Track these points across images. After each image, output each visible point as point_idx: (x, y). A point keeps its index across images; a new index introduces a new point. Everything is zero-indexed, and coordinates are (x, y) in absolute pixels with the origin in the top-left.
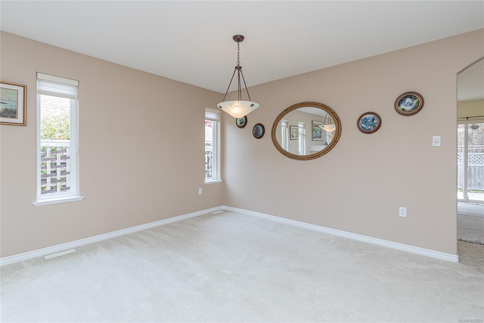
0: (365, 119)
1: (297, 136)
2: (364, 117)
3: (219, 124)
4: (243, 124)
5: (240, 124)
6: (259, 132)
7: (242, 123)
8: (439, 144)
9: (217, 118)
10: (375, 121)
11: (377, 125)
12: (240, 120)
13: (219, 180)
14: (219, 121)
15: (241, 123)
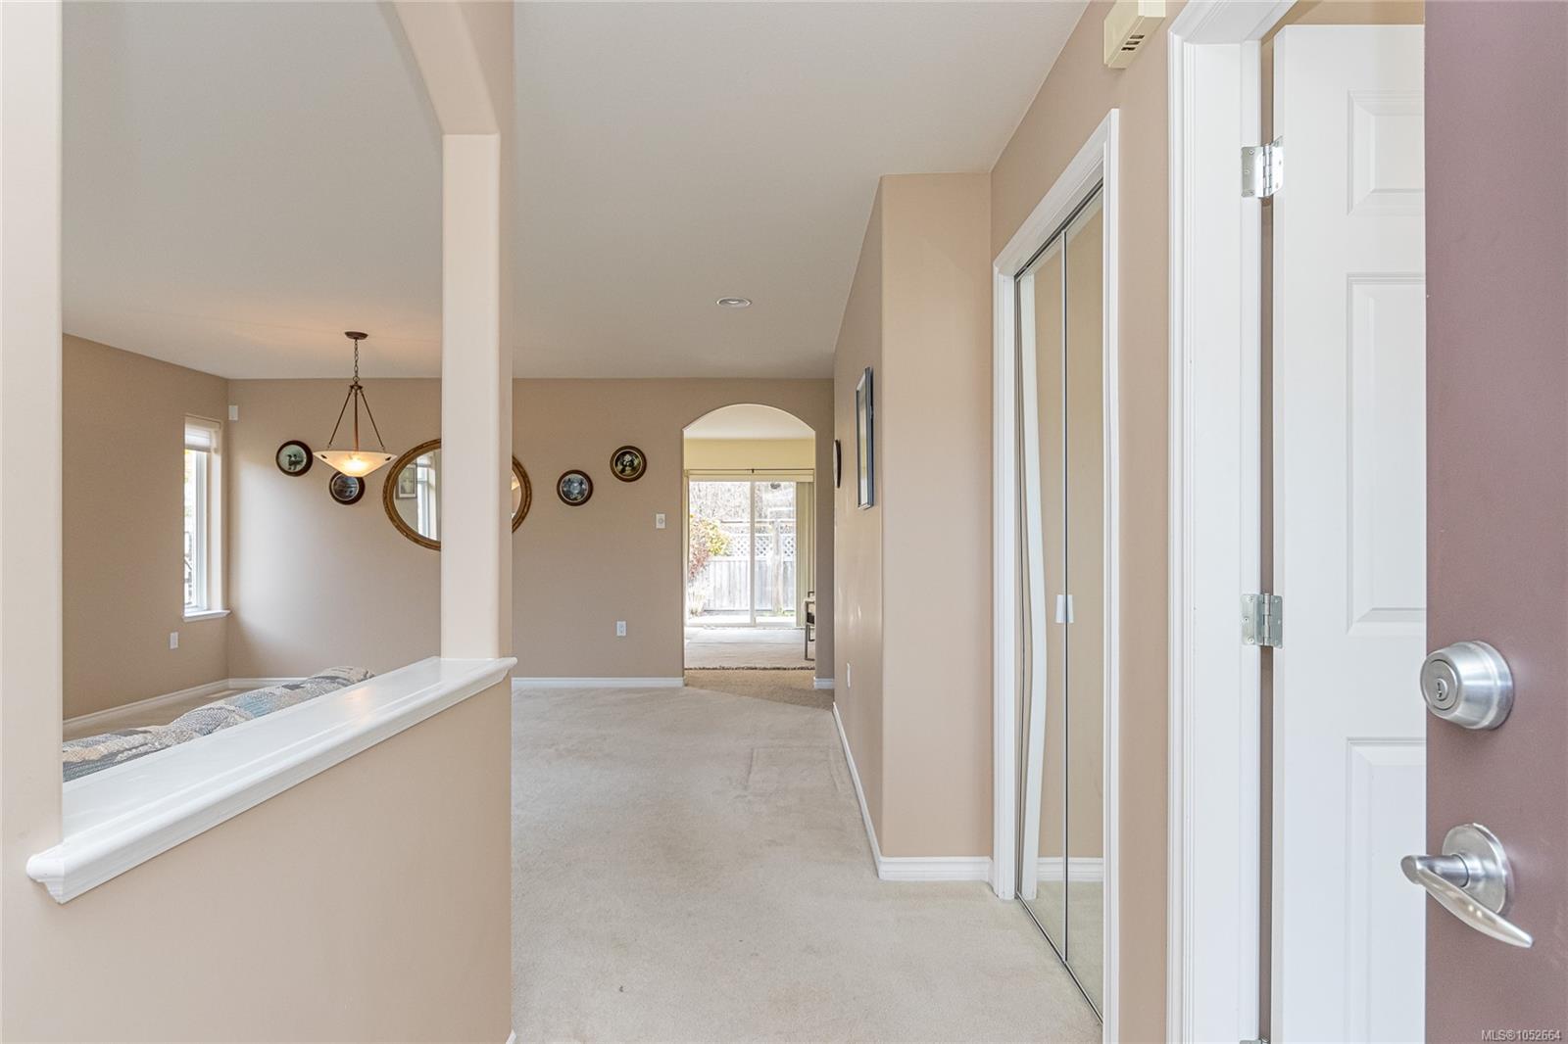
0: (569, 480)
1: (414, 491)
2: (567, 478)
3: (217, 461)
4: (299, 468)
5: (290, 465)
6: (349, 490)
7: (295, 463)
8: (663, 526)
9: (211, 441)
10: (583, 486)
11: (586, 493)
12: (290, 456)
13: (218, 608)
14: (216, 451)
15: (292, 463)
